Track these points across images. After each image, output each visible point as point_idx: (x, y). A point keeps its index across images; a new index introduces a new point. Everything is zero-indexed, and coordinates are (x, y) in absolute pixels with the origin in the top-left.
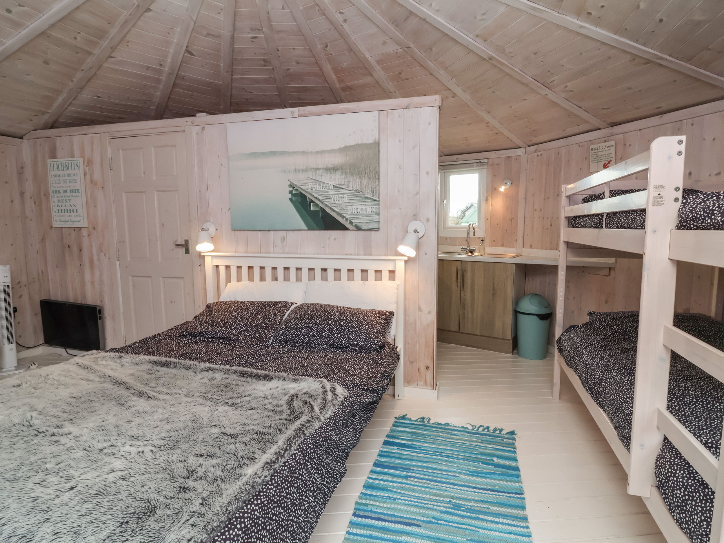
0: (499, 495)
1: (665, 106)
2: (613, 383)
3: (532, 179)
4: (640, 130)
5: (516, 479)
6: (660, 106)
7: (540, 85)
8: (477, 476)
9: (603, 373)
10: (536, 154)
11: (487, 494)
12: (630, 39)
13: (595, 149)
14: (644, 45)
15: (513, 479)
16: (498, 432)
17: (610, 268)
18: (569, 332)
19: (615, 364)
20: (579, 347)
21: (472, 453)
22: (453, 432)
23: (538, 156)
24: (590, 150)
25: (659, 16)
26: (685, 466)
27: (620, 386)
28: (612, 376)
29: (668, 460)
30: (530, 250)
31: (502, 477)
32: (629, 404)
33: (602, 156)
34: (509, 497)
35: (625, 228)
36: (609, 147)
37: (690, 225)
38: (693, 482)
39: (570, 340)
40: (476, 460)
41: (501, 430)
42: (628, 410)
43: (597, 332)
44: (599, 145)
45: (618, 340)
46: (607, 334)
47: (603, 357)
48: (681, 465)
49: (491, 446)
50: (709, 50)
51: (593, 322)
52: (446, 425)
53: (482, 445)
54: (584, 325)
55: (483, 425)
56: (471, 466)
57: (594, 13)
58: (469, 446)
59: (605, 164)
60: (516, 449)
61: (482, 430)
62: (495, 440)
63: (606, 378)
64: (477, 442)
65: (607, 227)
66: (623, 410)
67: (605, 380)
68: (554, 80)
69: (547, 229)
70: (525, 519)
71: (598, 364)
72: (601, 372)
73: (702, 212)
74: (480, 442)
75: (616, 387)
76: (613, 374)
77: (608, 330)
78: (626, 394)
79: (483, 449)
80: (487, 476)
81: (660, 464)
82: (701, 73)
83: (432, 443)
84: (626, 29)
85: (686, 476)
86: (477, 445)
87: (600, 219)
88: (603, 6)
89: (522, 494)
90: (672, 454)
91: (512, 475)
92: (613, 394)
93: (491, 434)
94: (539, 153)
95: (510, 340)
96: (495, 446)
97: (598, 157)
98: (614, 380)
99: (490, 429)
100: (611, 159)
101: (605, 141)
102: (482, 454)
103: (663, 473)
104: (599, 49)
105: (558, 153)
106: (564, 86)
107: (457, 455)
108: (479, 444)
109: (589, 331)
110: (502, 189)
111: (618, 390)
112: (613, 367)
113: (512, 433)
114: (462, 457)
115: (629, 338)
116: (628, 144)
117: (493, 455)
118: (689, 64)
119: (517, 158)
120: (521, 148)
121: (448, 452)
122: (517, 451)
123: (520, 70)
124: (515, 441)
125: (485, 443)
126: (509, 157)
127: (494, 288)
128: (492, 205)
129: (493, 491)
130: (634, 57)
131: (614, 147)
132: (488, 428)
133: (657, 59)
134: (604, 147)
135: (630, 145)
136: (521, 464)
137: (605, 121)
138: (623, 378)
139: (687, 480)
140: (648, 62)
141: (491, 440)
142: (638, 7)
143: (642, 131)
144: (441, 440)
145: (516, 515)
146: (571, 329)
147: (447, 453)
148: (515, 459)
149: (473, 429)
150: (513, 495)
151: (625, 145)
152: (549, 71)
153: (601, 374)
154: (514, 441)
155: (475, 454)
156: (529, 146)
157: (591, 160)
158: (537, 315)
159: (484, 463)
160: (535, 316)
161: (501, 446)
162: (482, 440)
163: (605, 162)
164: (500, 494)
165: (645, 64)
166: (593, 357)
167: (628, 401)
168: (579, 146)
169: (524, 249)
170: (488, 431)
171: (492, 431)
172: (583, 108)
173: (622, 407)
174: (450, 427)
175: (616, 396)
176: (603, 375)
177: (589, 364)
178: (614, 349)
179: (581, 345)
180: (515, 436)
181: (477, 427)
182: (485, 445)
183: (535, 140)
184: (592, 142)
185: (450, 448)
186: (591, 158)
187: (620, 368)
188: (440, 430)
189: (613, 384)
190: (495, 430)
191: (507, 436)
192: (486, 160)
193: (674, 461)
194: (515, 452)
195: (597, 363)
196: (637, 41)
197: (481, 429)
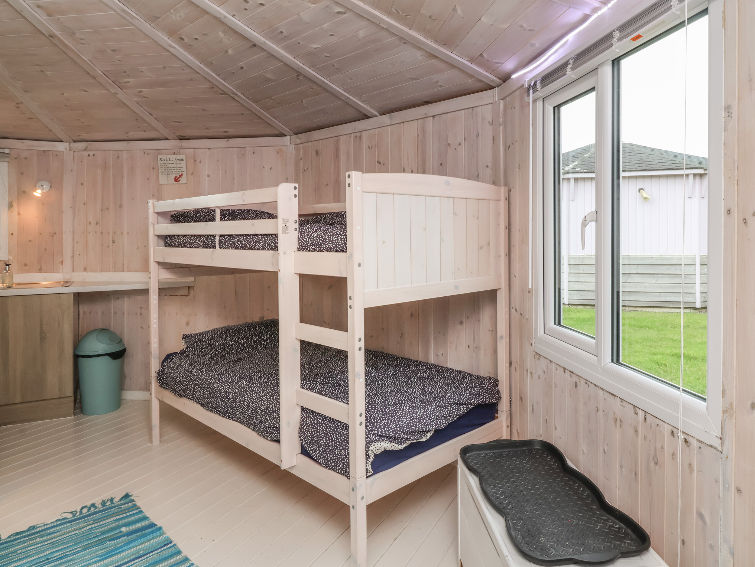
0: (149, 557)
1: (232, 131)
2: (242, 390)
3: (82, 184)
4: (209, 149)
5: (158, 533)
6: (227, 131)
7: (110, 81)
8: (112, 555)
9: (229, 386)
10: (86, 153)
11: (134, 564)
12: (213, 72)
13: (164, 160)
14: (224, 80)
15: (154, 535)
16: (109, 503)
17: (189, 287)
18: (171, 360)
19: (235, 375)
20: (191, 372)
21: (91, 539)
22: (48, 531)
23: (89, 155)
24: (159, 160)
25: (241, 64)
26: (321, 422)
27: (250, 391)
28: (239, 386)
29: (310, 424)
30: (85, 273)
31: (143, 540)
32: (264, 401)
33: (173, 169)
34: (159, 552)
35: (245, 249)
36: (180, 160)
37: (310, 248)
38: (330, 429)
39: (178, 368)
40: (101, 542)
41: (112, 499)
42: (265, 405)
43: (202, 353)
44: (169, 156)
45: (224, 355)
46: (213, 352)
47: (222, 373)
48: (319, 423)
49: (109, 520)
50: (272, 99)
51: (193, 344)
52: (32, 529)
53: (97, 525)
54: (186, 349)
55: (84, 505)
56: (99, 550)
57: (186, 40)
58: (81, 534)
59: (176, 177)
60: (140, 509)
61: (87, 511)
62: (110, 513)
63: (233, 389)
64: (89, 525)
65: (221, 247)
66: (261, 408)
67: (233, 391)
68: (128, 82)
69: (108, 247)
70: (186, 559)
71: (221, 380)
72: (226, 386)
73: (319, 240)
74: (93, 524)
75: (247, 393)
76: (238, 384)
77: (211, 349)
78: (258, 394)
79: (101, 528)
80: (124, 548)
81: (305, 431)
82: (262, 113)
83: (24, 558)
84: (212, 63)
85: (325, 428)
86: (91, 528)
87: (212, 240)
88: (196, 39)
89: (171, 542)
90: (311, 418)
91: (153, 532)
92: (246, 399)
93: (102, 509)
94: (91, 153)
95: (71, 396)
96: (115, 518)
97: (169, 169)
98: (242, 387)
99: (96, 505)
100: (182, 173)
101: (174, 154)
102: (103, 533)
103: (308, 435)
104: (183, 70)
105: (118, 157)
106: (138, 90)
107: (71, 550)
108: (93, 526)
109: (194, 354)
110: (38, 193)
111: (250, 393)
112: (235, 378)
113: (127, 496)
114: (80, 549)
115: (231, 352)
116: (198, 161)
117: (119, 527)
118: (255, 104)
119: (57, 154)
120: (62, 141)
121: (56, 554)
122: (142, 509)
123: (88, 59)
124: (135, 501)
125: (101, 521)
126: (44, 151)
127: (42, 331)
128: (19, 214)
129: (140, 557)
130: (213, 87)
131: (185, 161)
132: (93, 505)
133: (233, 94)
134: (174, 160)
135: (200, 162)
136: (154, 519)
137: (175, 133)
138: (248, 383)
139: (326, 430)
140: (224, 93)
141: (106, 515)
142: (227, 52)
143: (211, 150)
144: (36, 548)
145: (176, 563)
146: (173, 357)
147: (56, 556)
148: (145, 518)
149: (74, 516)
150: (163, 549)
151: (196, 161)
152: (125, 72)
153: (226, 387)
154: (134, 503)
155: (94, 537)
156: (75, 142)
157: (160, 171)
158: (109, 355)
159: (110, 540)
160: (107, 357)
161: (122, 514)
162: (94, 521)
163: (176, 175)
164: (148, 555)
165: (222, 94)
166: (212, 375)
167: (262, 399)
168: (145, 153)
169: (74, 274)
170: (96, 508)
171: (100, 506)
172: (154, 116)
173: (259, 405)
174: (40, 529)
175: (250, 399)
176: (229, 388)
177: (210, 383)
178: (226, 364)
179: (193, 369)
180: (132, 498)
181: (78, 510)
182: (101, 523)
183: (84, 136)
184: (159, 151)
185: (56, 549)
186: (160, 169)
187: (242, 377)
188: (26, 539)
189: (243, 392)
190: (104, 503)
191: (122, 502)
192: (7, 151)
193: (314, 422)
194: (141, 512)
195: (219, 379)
196: (219, 75)
197: (85, 511)
